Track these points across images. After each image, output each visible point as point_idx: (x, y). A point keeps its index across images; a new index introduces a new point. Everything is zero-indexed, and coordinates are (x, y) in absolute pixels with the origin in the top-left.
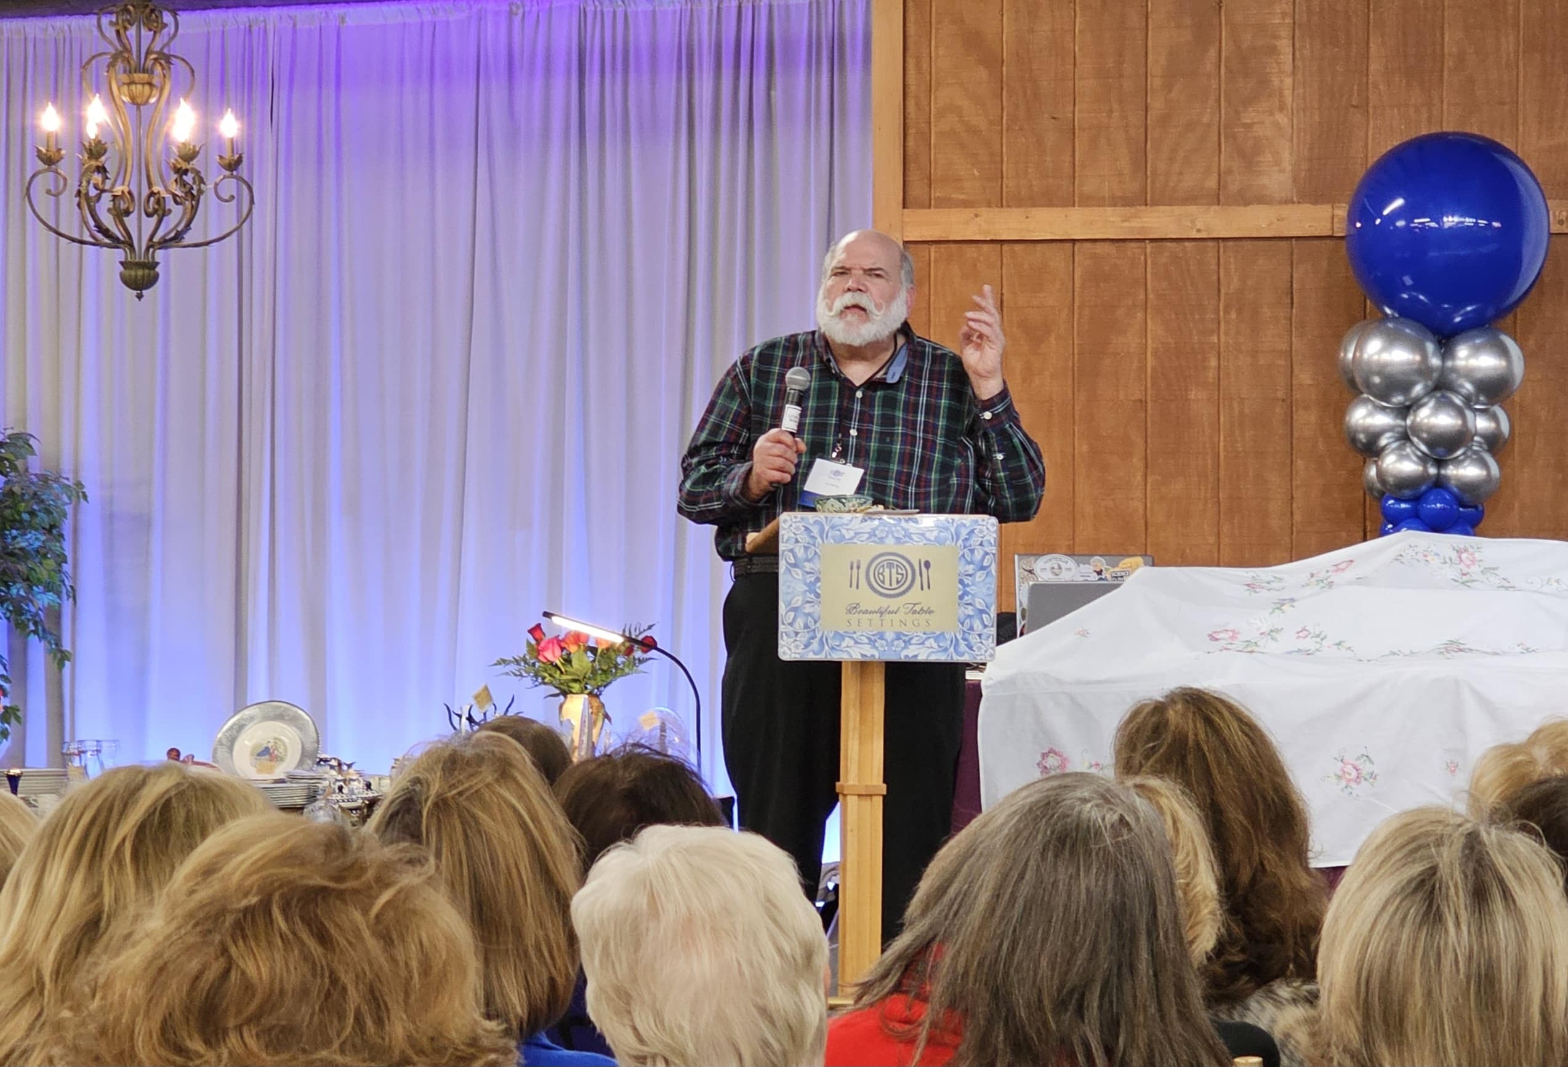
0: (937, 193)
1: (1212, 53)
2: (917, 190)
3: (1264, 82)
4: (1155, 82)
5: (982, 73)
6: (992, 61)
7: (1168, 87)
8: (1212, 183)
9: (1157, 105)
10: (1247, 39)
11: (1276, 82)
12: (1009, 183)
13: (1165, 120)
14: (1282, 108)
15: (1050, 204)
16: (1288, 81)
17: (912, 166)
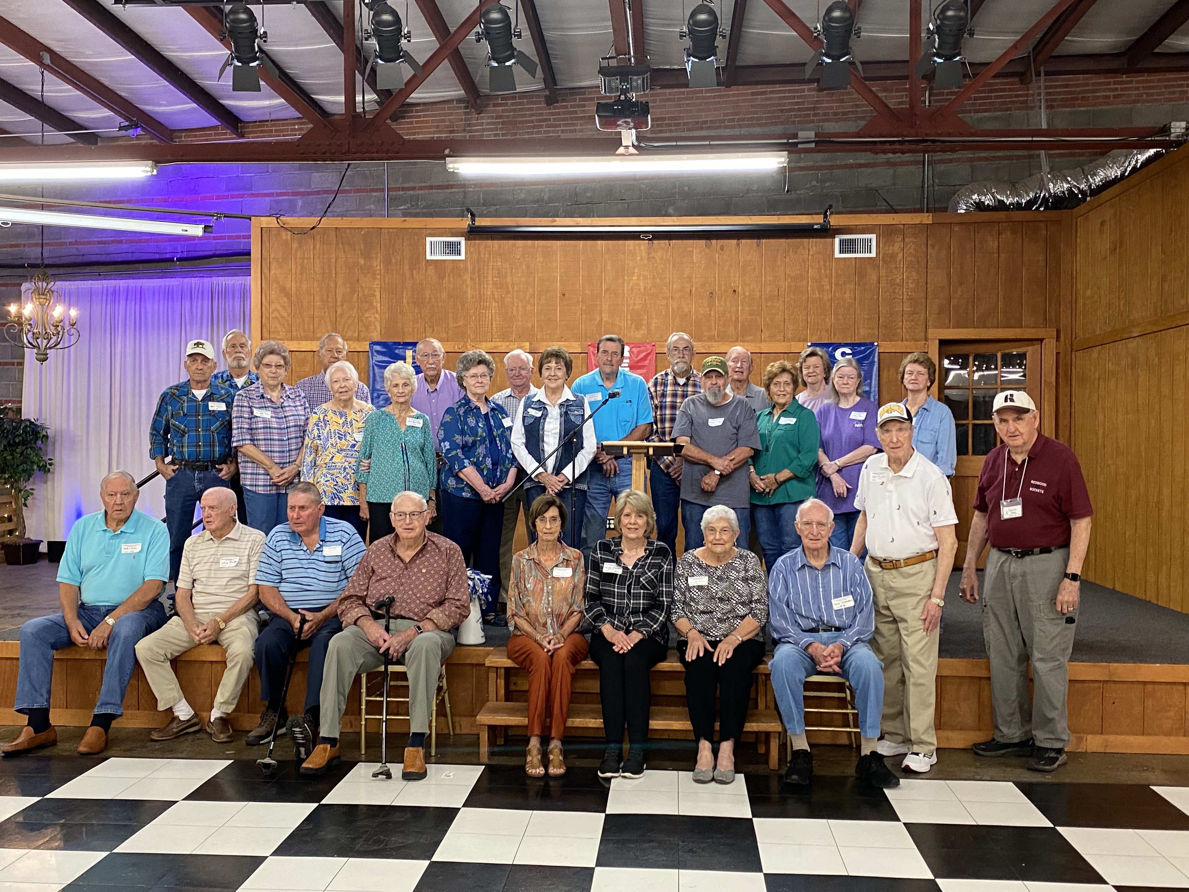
0: (272, 336)
1: (356, 295)
2: (265, 335)
3: (371, 304)
4: (339, 304)
5: (286, 299)
6: (288, 296)
7: (342, 305)
8: (356, 335)
9: (339, 311)
10: (366, 292)
11: (375, 304)
12: (294, 333)
13: (342, 315)
14: (377, 312)
15: (307, 340)
16: (379, 305)
17: (264, 328)
